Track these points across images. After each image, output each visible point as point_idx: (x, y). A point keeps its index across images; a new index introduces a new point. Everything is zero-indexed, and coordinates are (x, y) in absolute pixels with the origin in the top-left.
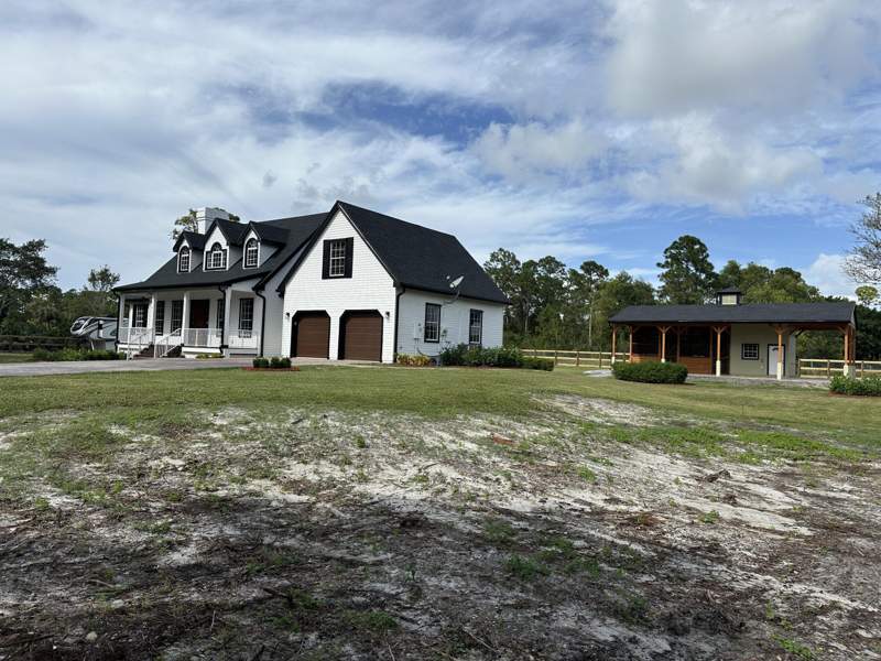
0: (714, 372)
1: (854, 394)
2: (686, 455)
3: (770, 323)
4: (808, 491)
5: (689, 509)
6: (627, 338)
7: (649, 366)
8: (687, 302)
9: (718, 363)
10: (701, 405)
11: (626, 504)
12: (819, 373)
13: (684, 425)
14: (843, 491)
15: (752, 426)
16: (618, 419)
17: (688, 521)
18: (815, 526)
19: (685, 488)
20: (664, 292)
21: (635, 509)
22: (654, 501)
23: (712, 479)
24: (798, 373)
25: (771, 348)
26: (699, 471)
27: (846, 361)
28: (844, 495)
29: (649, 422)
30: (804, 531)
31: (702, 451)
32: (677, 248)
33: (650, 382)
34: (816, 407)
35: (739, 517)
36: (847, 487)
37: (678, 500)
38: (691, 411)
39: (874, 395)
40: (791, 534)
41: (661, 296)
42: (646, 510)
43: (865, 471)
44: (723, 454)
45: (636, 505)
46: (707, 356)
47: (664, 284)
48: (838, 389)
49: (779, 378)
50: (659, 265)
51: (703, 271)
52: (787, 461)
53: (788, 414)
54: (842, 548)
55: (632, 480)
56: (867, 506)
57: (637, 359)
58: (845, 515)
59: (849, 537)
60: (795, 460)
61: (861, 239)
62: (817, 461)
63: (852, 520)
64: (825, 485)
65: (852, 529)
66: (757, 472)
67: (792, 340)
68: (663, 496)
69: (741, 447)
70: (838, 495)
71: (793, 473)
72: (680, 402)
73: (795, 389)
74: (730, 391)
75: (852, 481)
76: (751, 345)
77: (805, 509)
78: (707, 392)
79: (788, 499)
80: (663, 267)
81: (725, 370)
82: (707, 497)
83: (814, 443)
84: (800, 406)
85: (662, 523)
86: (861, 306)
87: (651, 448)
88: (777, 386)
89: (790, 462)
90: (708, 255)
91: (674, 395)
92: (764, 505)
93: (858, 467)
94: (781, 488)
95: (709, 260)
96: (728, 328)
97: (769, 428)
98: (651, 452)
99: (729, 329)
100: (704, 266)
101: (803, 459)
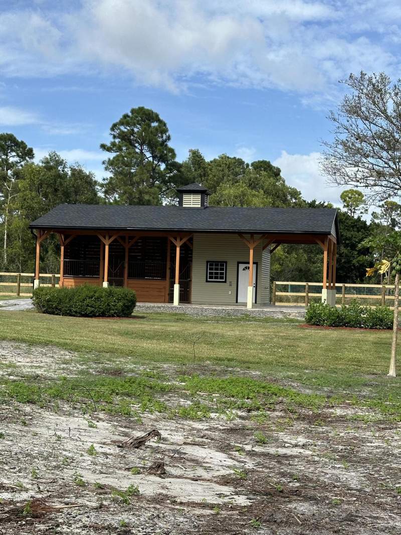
0: (171, 300)
1: (331, 325)
2: (113, 414)
3: (240, 233)
4: (257, 449)
5: (101, 487)
6: (57, 252)
7: (86, 293)
8: (141, 202)
9: (177, 287)
10: (146, 345)
11: (13, 490)
12: (296, 300)
13: (118, 372)
14: (296, 446)
15: (204, 370)
16: (26, 371)
17: (94, 505)
18: (255, 492)
19: (101, 460)
20: (110, 188)
21: (24, 496)
22: (54, 481)
23: (139, 443)
24: (273, 300)
25: (242, 266)
26: (126, 435)
27: (324, 284)
28: (295, 451)
29: (71, 372)
30: (242, 501)
31: (135, 407)
32: (128, 124)
33: (86, 316)
34: (285, 343)
35: (164, 492)
36: (301, 440)
37: (90, 477)
38: (131, 353)
39: (351, 327)
40: (225, 506)
41: (106, 192)
42: (39, 496)
43: (324, 419)
44: (163, 409)
45: (27, 490)
46: (164, 277)
47: (111, 175)
48: (314, 320)
49: (249, 306)
50: (103, 147)
51: (163, 159)
52: (240, 413)
53: (252, 352)
54: (279, 517)
55: (28, 455)
56: (318, 462)
57: (70, 283)
58: (291, 475)
59: (290, 502)
60: (249, 411)
61: (341, 130)
62: (274, 410)
63: (299, 480)
64: (277, 440)
65: (296, 493)
66: (199, 430)
67: (266, 257)
68: (68, 474)
69: (186, 397)
70: (288, 452)
71: (244, 428)
72: (118, 341)
73: (266, 320)
74: (188, 325)
75: (308, 433)
76: (217, 263)
77: (246, 472)
78: (158, 326)
79: (230, 462)
80: (109, 150)
81: (185, 297)
82: (128, 469)
83: (274, 387)
84: (267, 342)
85: (59, 511)
86: (346, 213)
87: (66, 407)
88: (247, 317)
89: (243, 414)
90: (169, 138)
91: (113, 332)
92: (200, 472)
93: (319, 415)
94: (225, 448)
95: (170, 144)
96: (189, 237)
97: (225, 372)
98: (65, 414)
99: (191, 240)
100: (163, 153)
101: (258, 409)
